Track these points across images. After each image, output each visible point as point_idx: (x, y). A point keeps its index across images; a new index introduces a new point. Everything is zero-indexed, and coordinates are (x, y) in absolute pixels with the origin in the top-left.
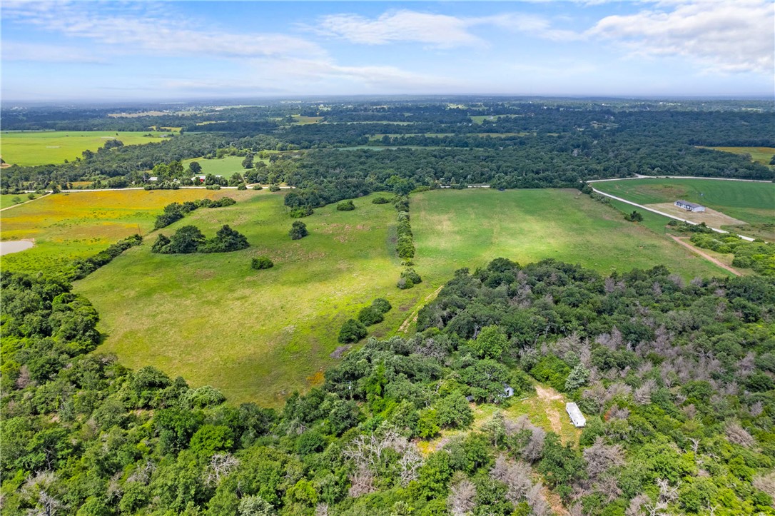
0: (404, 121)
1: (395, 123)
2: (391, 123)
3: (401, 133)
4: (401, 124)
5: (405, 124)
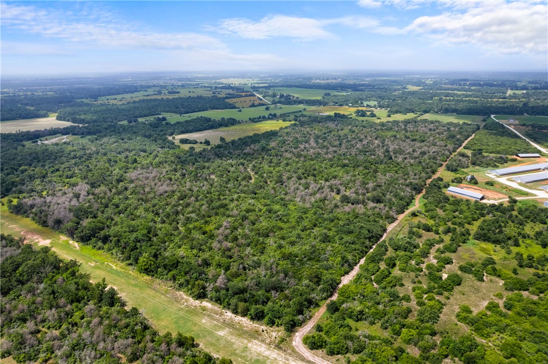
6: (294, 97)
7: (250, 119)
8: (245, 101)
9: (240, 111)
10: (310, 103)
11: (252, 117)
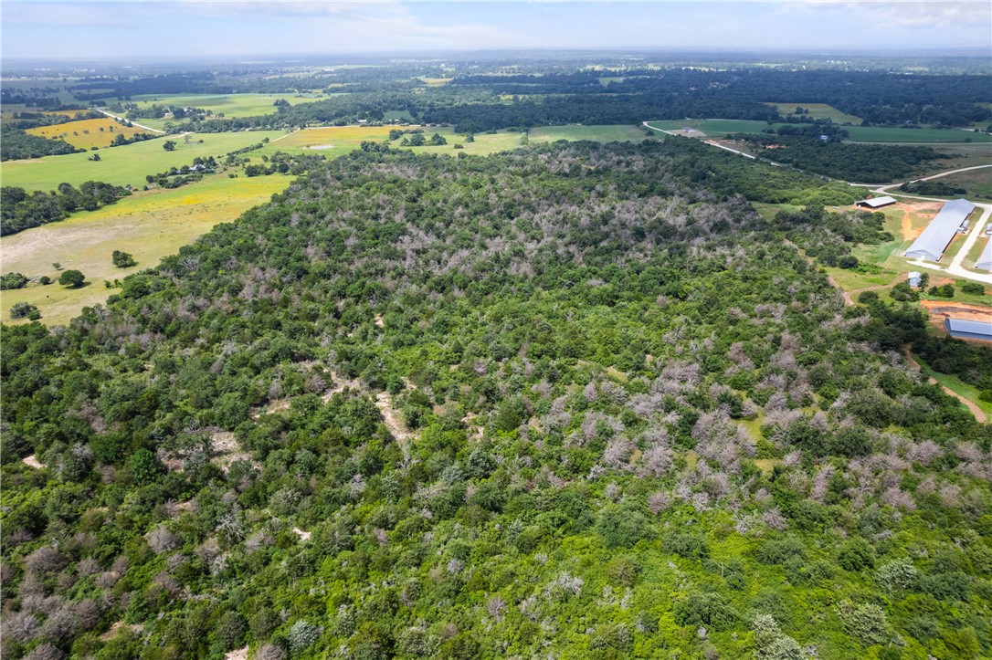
0: (534, 83)
1: (525, 85)
2: (521, 84)
3: (529, 94)
4: (530, 85)
5: (534, 85)
6: (209, 113)
7: (150, 179)
8: (86, 132)
9: (97, 158)
10: (264, 125)
11: (154, 174)
